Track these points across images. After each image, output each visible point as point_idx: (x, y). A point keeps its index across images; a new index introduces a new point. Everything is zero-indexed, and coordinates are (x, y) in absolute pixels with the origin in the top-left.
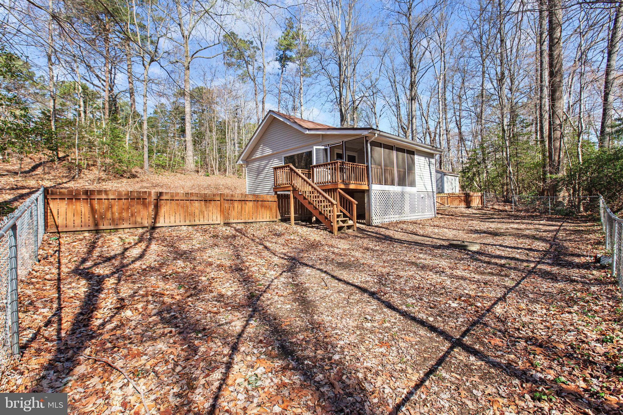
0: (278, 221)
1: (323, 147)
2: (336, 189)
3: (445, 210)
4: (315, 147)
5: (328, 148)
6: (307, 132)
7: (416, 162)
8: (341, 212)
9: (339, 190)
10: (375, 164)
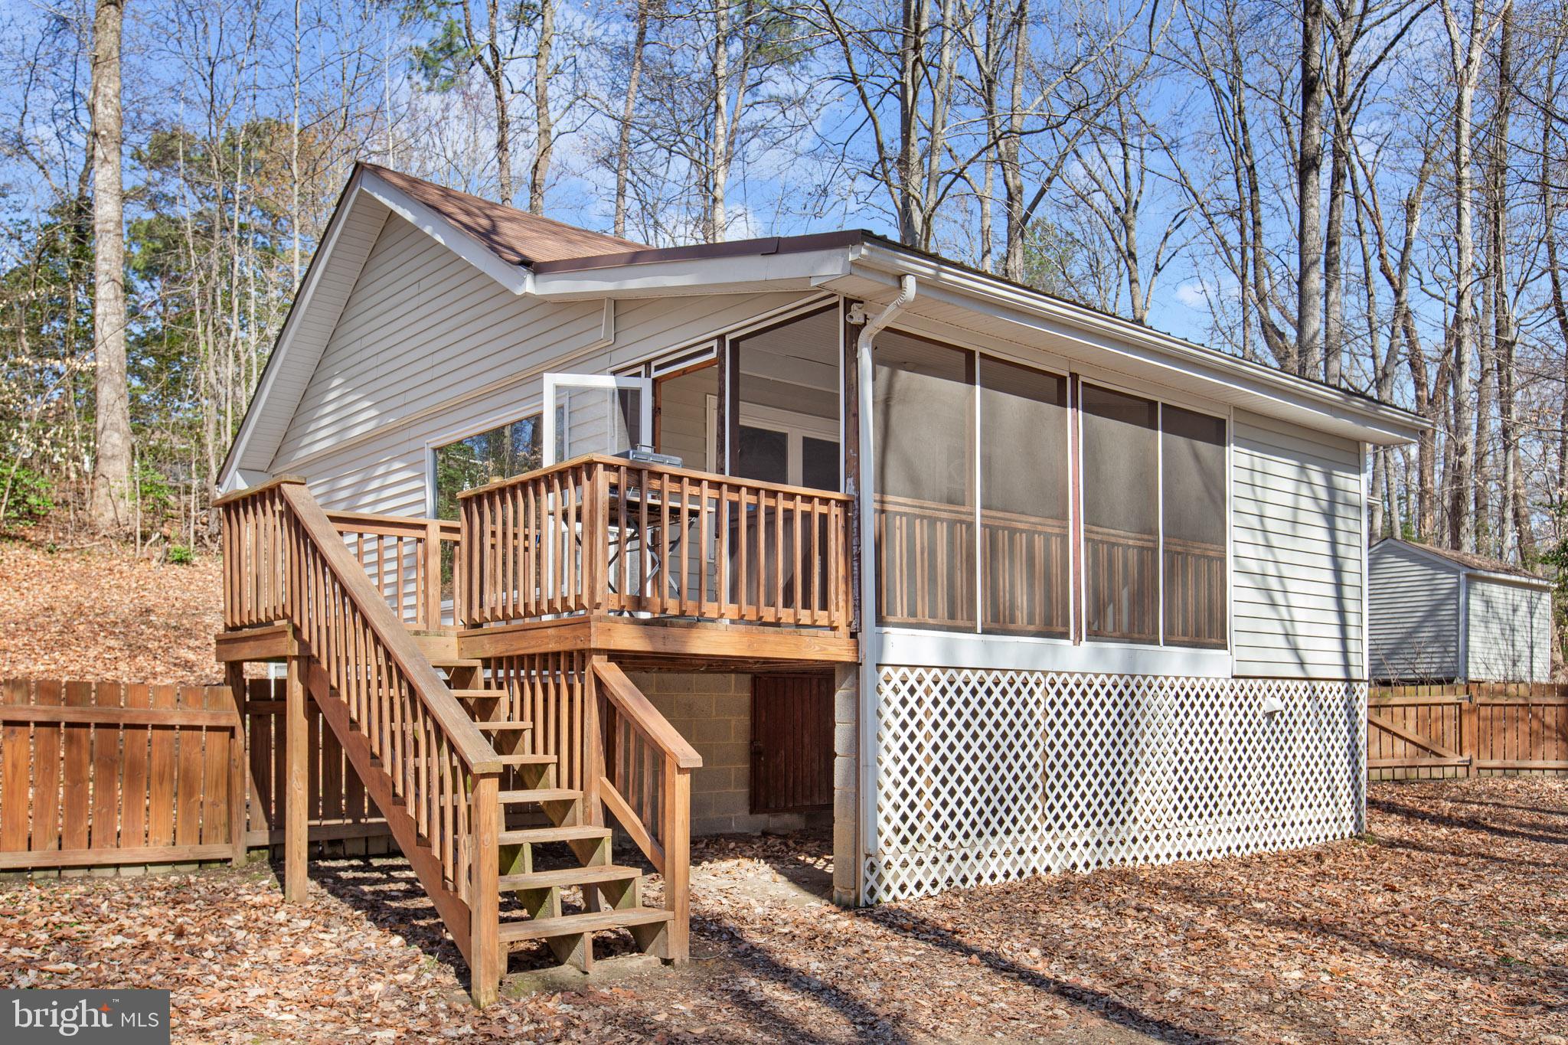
0: (240, 858)
1: (608, 382)
2: (584, 655)
3: (1441, 784)
4: (551, 381)
5: (645, 385)
6: (530, 285)
7: (1231, 489)
8: (610, 820)
9: (599, 663)
10: (915, 486)
